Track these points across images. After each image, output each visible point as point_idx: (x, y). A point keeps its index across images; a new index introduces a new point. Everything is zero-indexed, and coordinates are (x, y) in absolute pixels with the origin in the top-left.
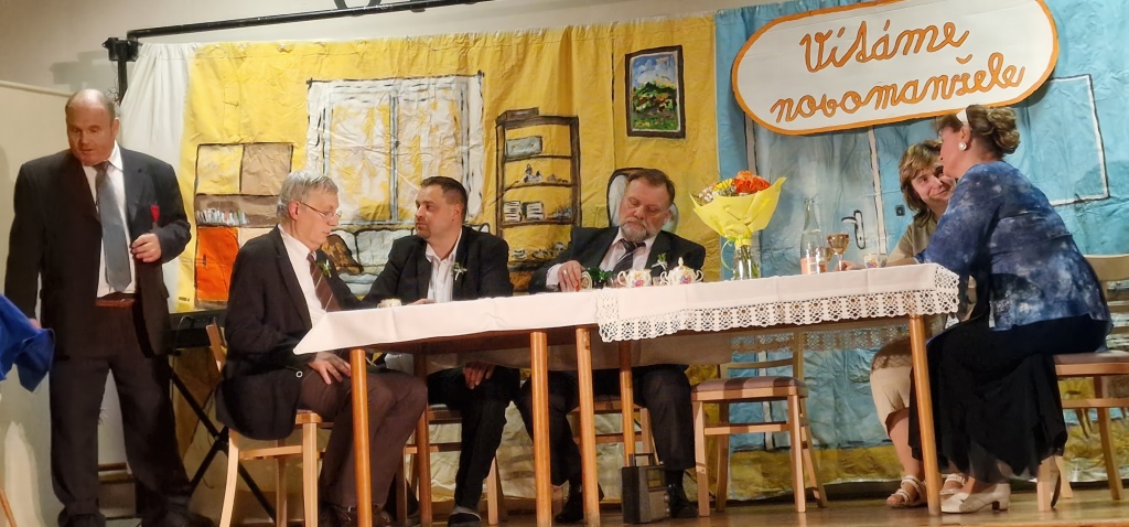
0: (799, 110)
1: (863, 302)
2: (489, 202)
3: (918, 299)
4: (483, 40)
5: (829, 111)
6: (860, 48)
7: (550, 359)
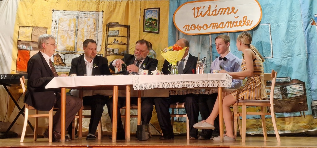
0: (191, 28)
1: (206, 83)
2: (103, 48)
3: (221, 82)
4: (104, 2)
5: (199, 29)
6: (208, 12)
7: (119, 94)
